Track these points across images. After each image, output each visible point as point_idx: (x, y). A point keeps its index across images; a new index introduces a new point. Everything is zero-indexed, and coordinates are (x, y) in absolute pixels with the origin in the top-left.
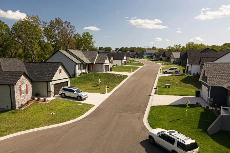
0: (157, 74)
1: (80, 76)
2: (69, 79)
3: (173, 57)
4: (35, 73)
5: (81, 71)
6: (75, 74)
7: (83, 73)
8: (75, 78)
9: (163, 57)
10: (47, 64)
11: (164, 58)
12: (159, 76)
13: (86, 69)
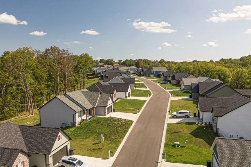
0: (165, 118)
1: (80, 124)
2: (68, 142)
3: (184, 84)
4: (32, 141)
5: (81, 118)
6: (75, 123)
7: (83, 120)
8: (75, 128)
9: (172, 79)
10: (44, 130)
11: (174, 82)
12: (168, 123)
13: (86, 113)
